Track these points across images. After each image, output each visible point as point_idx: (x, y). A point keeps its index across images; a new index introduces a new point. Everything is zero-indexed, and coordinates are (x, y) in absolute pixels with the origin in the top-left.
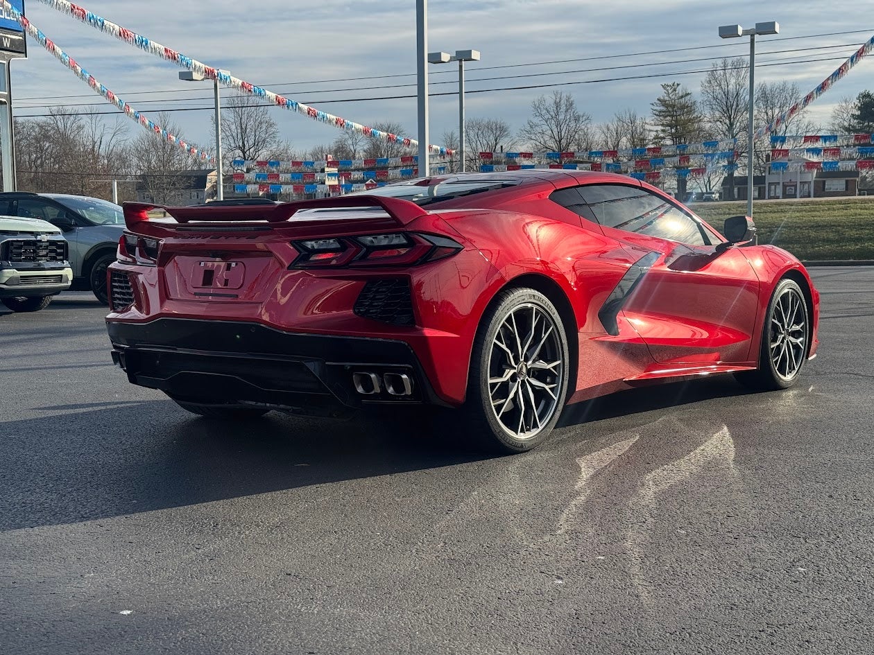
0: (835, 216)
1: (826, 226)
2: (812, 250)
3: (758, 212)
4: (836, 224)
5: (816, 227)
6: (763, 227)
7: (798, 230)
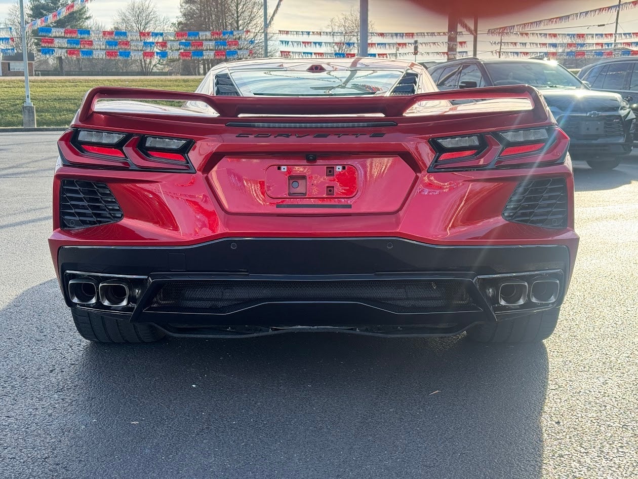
0: (70, 92)
1: (66, 99)
2: (59, 117)
3: (9, 87)
4: (73, 98)
5: (59, 100)
6: (17, 99)
7: (45, 102)
